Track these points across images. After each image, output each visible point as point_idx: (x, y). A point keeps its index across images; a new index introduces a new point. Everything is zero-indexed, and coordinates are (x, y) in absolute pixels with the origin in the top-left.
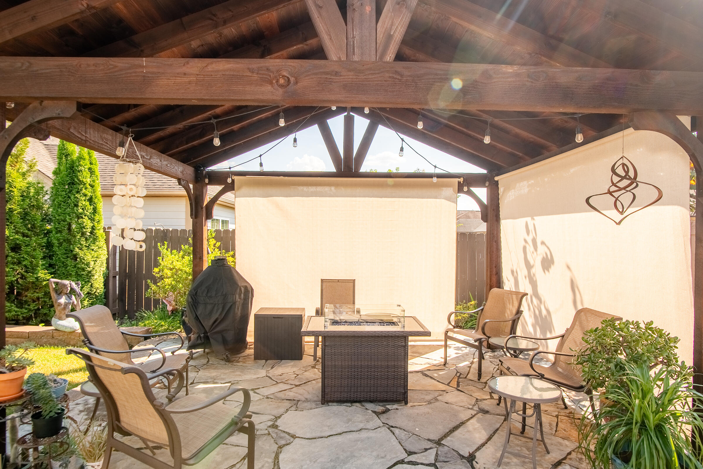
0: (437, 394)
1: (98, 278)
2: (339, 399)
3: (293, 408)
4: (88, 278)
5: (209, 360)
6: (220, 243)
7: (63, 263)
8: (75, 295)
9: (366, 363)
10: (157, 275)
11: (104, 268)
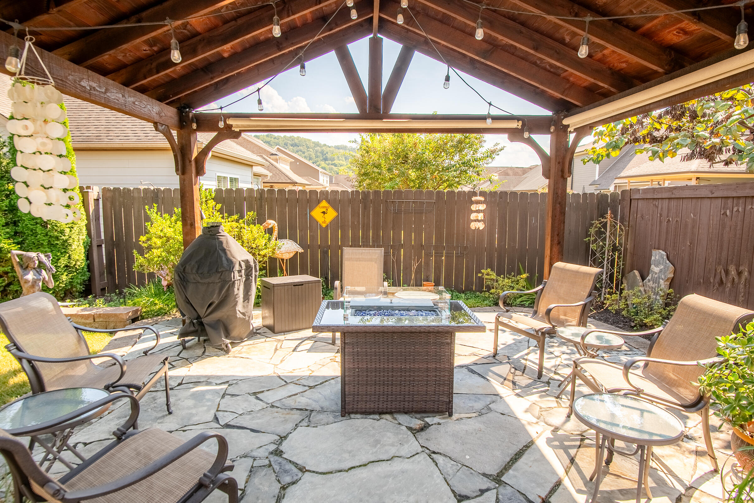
0: (489, 399)
1: (76, 247)
2: (364, 410)
3: (305, 423)
4: (64, 249)
5: (205, 350)
6: (220, 205)
7: (32, 231)
8: (45, 270)
9: (399, 366)
10: (144, 245)
11: (84, 236)
